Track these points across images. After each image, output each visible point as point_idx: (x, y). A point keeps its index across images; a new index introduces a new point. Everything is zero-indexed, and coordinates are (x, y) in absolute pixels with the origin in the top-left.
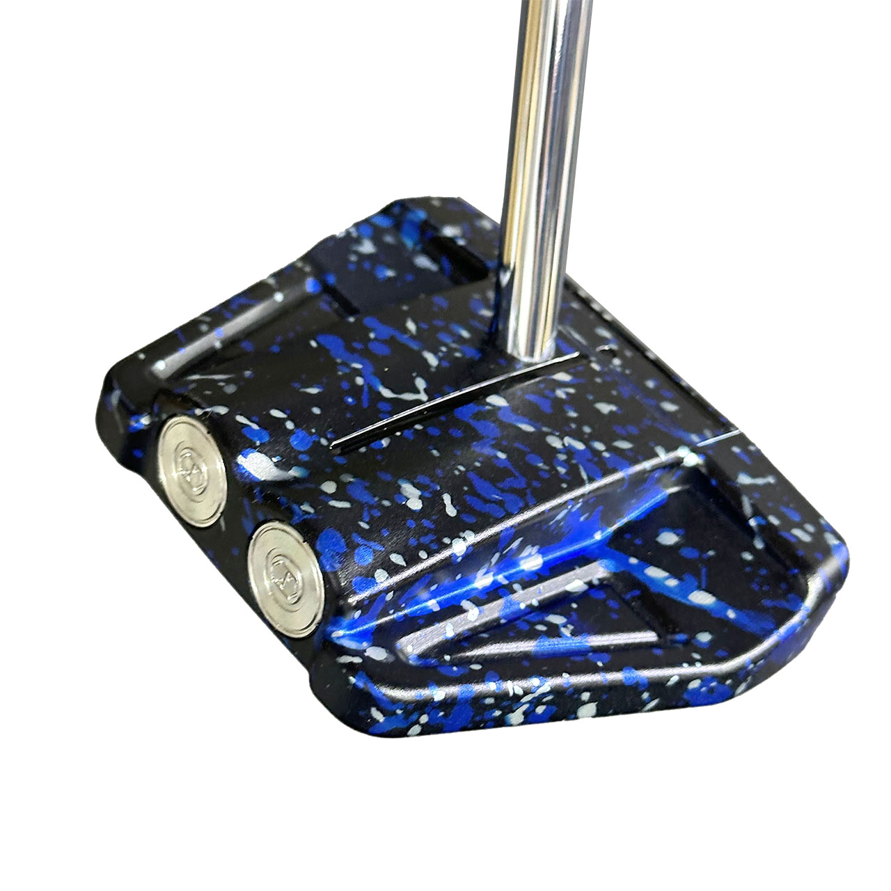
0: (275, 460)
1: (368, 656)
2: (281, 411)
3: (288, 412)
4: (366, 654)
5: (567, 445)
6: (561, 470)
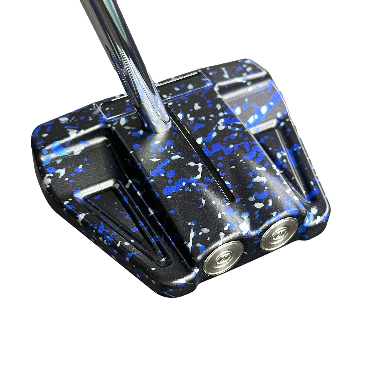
5: (222, 124)
6: (237, 129)
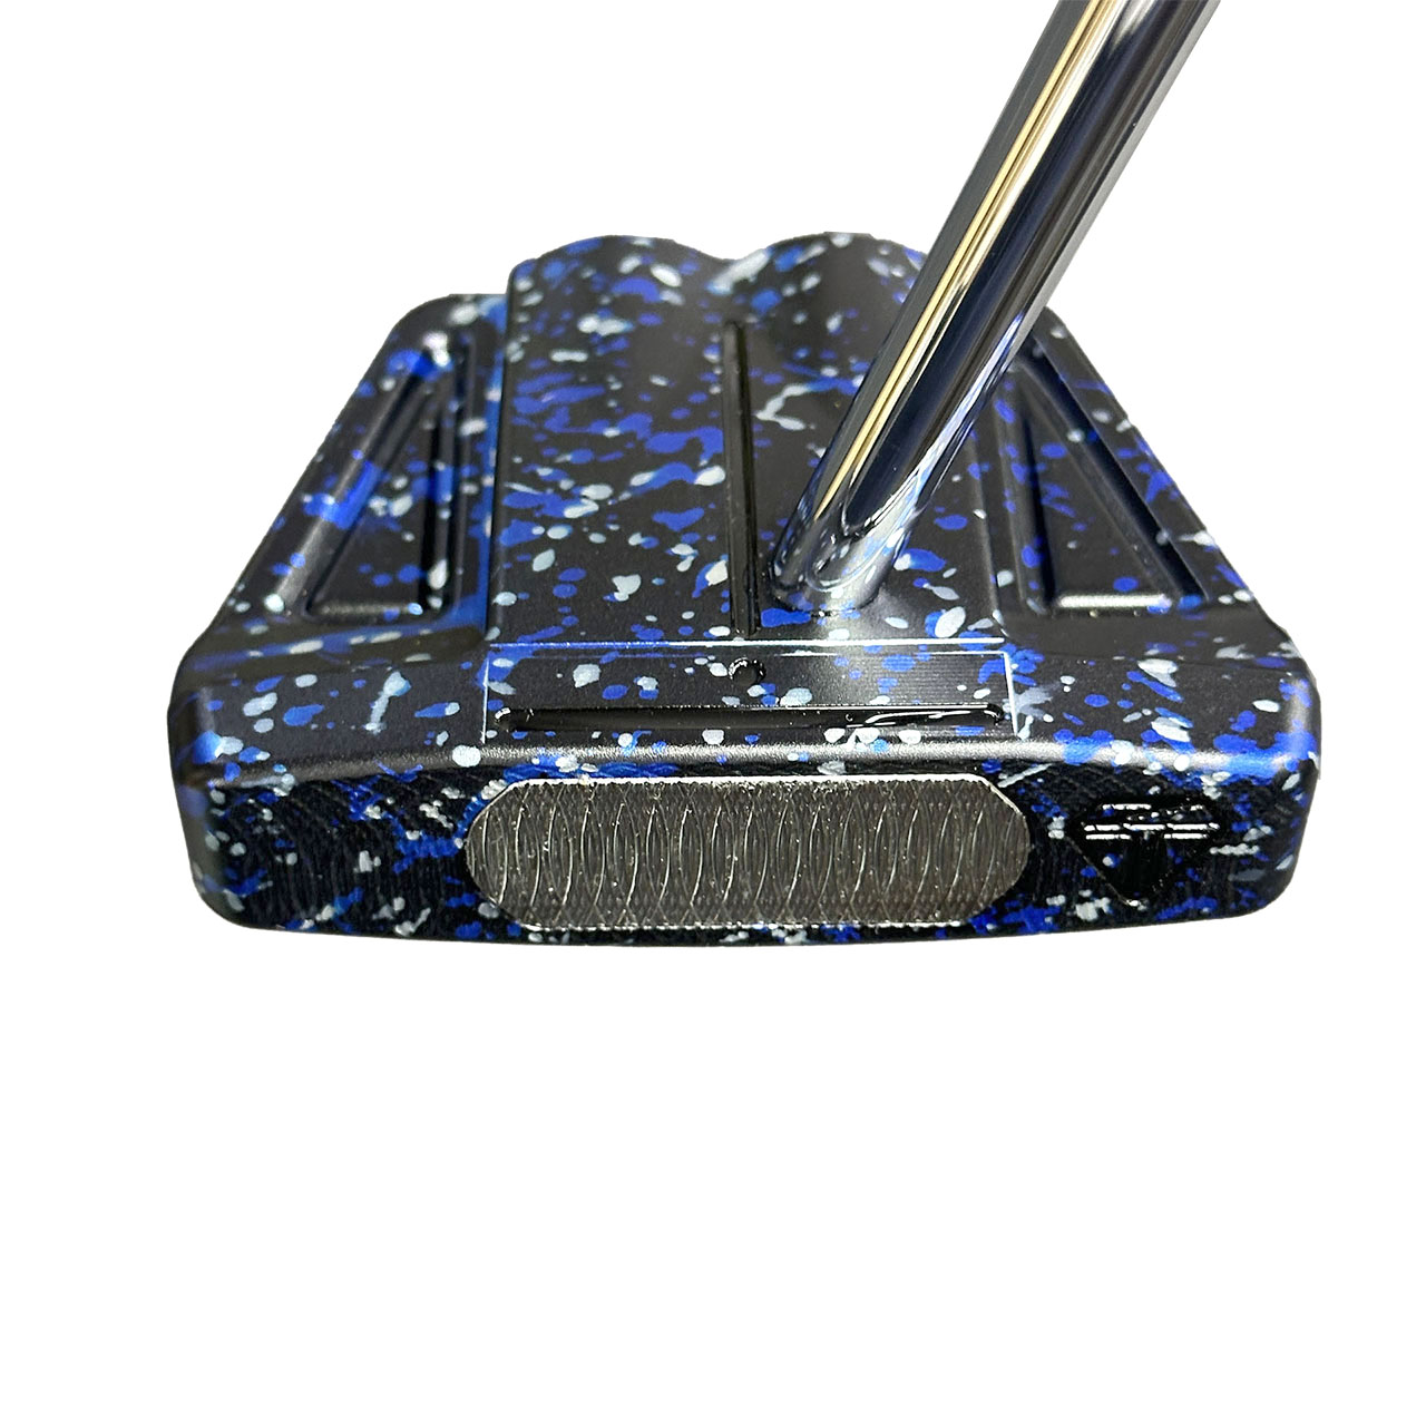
5: (584, 501)
6: (545, 472)
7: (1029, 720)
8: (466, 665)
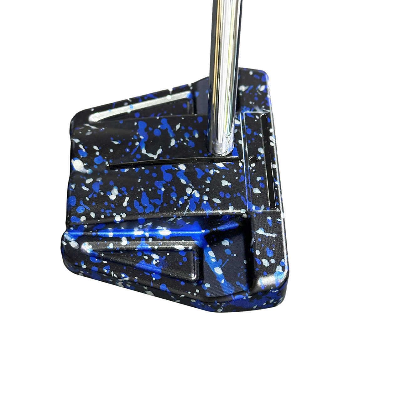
0: (85, 164)
1: (70, 244)
2: (98, 147)
3: (100, 148)
4: (70, 243)
5: (193, 193)
6: (180, 203)
7: (264, 110)
8: (255, 216)
